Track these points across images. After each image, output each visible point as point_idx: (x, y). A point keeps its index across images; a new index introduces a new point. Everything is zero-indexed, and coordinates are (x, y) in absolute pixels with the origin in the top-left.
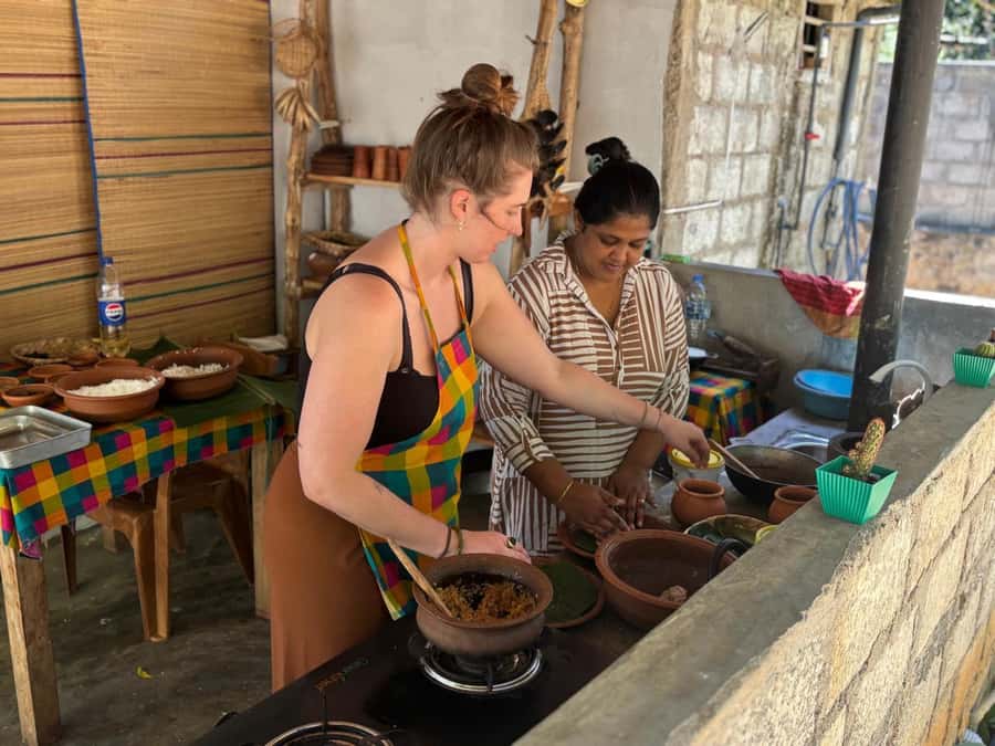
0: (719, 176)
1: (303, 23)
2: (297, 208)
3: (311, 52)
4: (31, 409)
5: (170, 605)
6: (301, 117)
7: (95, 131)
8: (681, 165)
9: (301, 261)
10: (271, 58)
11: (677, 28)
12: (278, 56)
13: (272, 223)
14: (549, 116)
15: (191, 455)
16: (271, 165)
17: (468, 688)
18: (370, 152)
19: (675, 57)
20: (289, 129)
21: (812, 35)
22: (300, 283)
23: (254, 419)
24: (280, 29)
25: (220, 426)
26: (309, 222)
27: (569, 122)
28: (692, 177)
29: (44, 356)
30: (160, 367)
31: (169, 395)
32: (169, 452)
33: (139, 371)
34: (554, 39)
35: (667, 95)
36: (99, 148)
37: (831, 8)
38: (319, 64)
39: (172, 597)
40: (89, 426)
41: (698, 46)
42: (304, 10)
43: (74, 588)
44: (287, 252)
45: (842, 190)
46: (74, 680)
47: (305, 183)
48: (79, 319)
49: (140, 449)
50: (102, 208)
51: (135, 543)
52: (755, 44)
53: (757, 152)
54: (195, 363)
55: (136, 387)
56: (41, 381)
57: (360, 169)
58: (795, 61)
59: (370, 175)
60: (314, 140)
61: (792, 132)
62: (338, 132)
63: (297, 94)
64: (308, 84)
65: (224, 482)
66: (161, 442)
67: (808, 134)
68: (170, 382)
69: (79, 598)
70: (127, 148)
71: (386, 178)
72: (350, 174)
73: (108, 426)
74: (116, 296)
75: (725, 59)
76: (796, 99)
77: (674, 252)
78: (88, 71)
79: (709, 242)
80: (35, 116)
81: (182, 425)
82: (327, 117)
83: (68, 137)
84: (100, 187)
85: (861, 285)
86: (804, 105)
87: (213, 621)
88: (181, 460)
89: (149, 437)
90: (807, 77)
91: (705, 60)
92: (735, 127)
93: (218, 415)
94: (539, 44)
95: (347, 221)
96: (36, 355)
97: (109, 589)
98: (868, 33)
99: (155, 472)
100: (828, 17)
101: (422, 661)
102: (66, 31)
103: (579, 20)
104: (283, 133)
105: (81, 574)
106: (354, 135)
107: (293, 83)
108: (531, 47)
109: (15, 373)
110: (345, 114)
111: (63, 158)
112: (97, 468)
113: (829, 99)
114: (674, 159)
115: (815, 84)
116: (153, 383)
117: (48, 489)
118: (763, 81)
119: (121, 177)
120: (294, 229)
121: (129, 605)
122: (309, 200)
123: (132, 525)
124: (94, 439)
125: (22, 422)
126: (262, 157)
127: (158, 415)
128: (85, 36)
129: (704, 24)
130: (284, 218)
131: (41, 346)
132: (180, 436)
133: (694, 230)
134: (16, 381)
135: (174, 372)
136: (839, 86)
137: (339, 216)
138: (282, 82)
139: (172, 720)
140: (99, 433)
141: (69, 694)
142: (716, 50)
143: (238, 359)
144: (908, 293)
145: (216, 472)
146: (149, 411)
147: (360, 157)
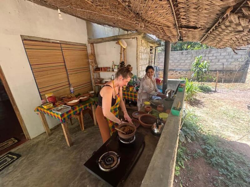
0: (143, 68)
1: (92, 53)
2: (94, 76)
3: (93, 57)
4: (63, 105)
5: (84, 125)
6: (93, 64)
7: (67, 69)
8: (139, 67)
9: (95, 82)
10: (88, 58)
11: (137, 50)
12: (89, 57)
13: (91, 77)
14: (123, 62)
15: (84, 108)
16: (90, 71)
17: (126, 143)
18: (102, 68)
19: (137, 54)
20: (91, 66)
21: (151, 50)
22: (95, 84)
23: (92, 102)
24: (89, 54)
25: (88, 104)
26: (95, 77)
27: (125, 62)
28: (140, 68)
29: (64, 97)
30: (79, 98)
31: (81, 101)
32: (82, 109)
33: (76, 99)
34: (122, 53)
35: (137, 59)
36: (68, 71)
37: (152, 47)
38: (94, 58)
39: (84, 124)
40: (71, 107)
41: (139, 53)
42: (92, 52)
43: (72, 124)
44: (93, 81)
45: (155, 67)
46: (73, 137)
47: (94, 72)
48: (69, 92)
49: (78, 109)
50: (69, 78)
51: (79, 119)
52: (145, 52)
53: (146, 64)
54: (83, 97)
55: (76, 101)
56: (64, 101)
57: (101, 70)
58: (150, 53)
59: (102, 71)
60: (95, 67)
61: (150, 61)
62: (97, 66)
63: (92, 62)
64: (93, 61)
65: (89, 110)
66: (80, 107)
67: (152, 61)
68: (80, 100)
69: (73, 126)
70: (72, 70)
71: (104, 71)
72: (99, 71)
73: (73, 106)
74: (72, 89)
75: (142, 54)
76: (150, 57)
77: (139, 77)
78: (65, 61)
79: (142, 75)
80: (60, 68)
81: (83, 105)
82: (96, 64)
83: (64, 70)
84: (69, 76)
85: (162, 79)
86: (151, 58)
87: (89, 127)
88: (83, 109)
89: (79, 107)
90: (151, 55)
91: (140, 54)
92: (144, 62)
93: (87, 103)
94: (121, 54)
95: (100, 77)
96: (63, 97)
97: (76, 124)
98: (157, 49)
99: (80, 111)
100: (152, 48)
101: (119, 139)
102: (62, 57)
103: (125, 50)
104: (91, 67)
105: (73, 123)
106: (100, 66)
107: (91, 61)
108: (120, 54)
109: (61, 100)
110: (98, 64)
111: (64, 73)
112: (72, 112)
113: (153, 57)
114: (138, 66)
115: (152, 56)
116: (78, 100)
117: (66, 116)
118: (147, 56)
119: (71, 74)
120: (93, 78)
121: (79, 126)
122: (95, 74)
123: (78, 117)
124: (71, 109)
125: (62, 107)
126: (89, 70)
127: (79, 104)
128: (64, 57)
129: (140, 49)
130: (92, 77)
131: (64, 96)
132: (83, 106)
133: (141, 74)
134: (61, 101)
135: (81, 98)
136: (154, 56)
137: (99, 76)
138: (90, 61)
139: (86, 140)
140: (72, 107)
141: (73, 139)
142: (141, 53)
143: (89, 96)
144: (168, 79)
145: (88, 109)
146: (78, 104)
147: (101, 69)
